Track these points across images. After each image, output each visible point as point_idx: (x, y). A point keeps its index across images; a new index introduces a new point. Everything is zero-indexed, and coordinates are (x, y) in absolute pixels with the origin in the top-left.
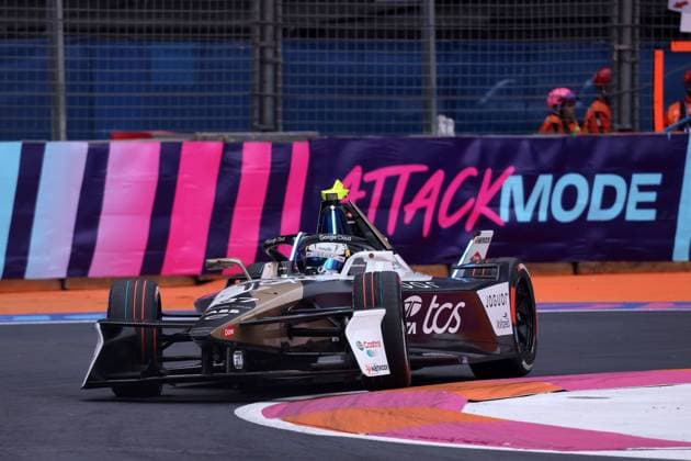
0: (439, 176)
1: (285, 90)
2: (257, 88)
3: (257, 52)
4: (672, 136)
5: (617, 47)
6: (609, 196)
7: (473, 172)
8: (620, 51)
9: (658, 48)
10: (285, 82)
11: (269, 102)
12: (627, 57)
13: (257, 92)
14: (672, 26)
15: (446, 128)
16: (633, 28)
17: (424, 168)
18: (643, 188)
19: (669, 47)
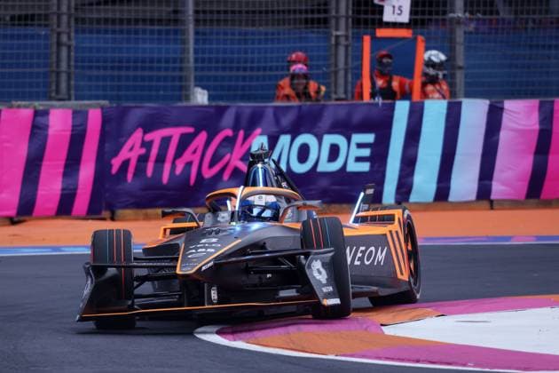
0: (203, 136)
1: (76, 67)
2: (55, 65)
3: (55, 36)
4: (383, 104)
5: (334, 33)
6: (334, 152)
7: (229, 132)
8: (337, 37)
9: (366, 34)
10: (76, 61)
11: (64, 77)
12: (343, 41)
13: (54, 68)
14: (377, 16)
15: (201, 97)
16: (347, 18)
17: (191, 130)
18: (360, 146)
19: (375, 34)
